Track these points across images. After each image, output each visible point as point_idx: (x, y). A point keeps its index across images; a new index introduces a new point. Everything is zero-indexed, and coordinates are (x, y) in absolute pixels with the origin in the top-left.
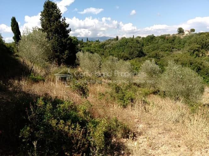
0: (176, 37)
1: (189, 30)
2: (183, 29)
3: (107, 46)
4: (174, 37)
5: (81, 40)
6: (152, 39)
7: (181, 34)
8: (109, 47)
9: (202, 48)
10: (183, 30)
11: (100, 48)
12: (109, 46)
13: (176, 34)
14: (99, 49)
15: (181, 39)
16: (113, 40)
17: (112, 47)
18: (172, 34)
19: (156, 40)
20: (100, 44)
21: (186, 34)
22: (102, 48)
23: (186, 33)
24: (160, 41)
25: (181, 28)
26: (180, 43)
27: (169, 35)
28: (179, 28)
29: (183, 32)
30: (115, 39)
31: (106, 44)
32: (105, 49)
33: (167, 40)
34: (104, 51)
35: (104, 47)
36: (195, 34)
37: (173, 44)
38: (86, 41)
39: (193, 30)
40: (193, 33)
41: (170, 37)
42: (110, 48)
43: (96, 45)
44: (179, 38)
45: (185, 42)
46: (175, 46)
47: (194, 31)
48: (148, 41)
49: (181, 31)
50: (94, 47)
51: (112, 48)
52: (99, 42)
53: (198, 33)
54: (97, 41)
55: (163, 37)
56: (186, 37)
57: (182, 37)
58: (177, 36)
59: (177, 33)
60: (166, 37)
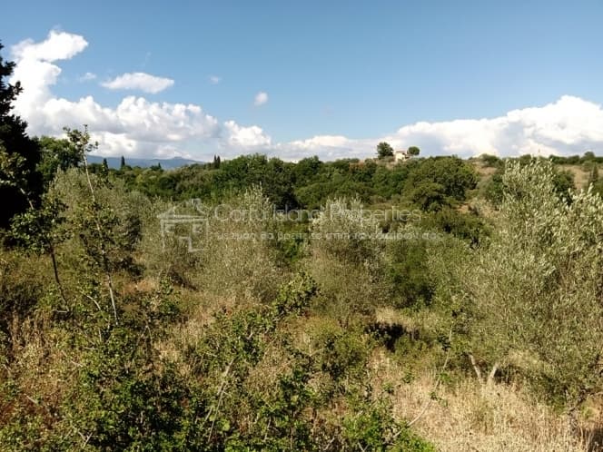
0: (376, 165)
1: (406, 150)
2: (391, 146)
3: (186, 183)
4: (371, 166)
5: (102, 163)
6: (315, 168)
7: (386, 158)
8: (192, 185)
9: (448, 193)
10: (392, 149)
11: (163, 189)
12: (191, 182)
13: (375, 159)
14: (160, 191)
15: (390, 172)
16: (204, 167)
17: (202, 187)
18: (364, 159)
19: (325, 171)
20: (163, 176)
21: (399, 160)
22: (170, 188)
23: (399, 156)
24: (335, 174)
25: (386, 144)
26: (386, 183)
27: (356, 161)
28: (381, 144)
29: (391, 154)
30: (210, 164)
31: (182, 176)
32: (180, 192)
33: (354, 173)
34: (177, 197)
35: (175, 185)
36: (422, 159)
37: (368, 183)
38: (118, 167)
39: (414, 151)
40: (415, 156)
41: (362, 165)
42: (196, 190)
43: (152, 177)
44: (384, 168)
45: (399, 179)
46: (375, 189)
47: (418, 154)
48: (304, 174)
49: (385, 151)
50: (145, 186)
51: (200, 190)
52: (162, 171)
53: (427, 157)
54: (154, 168)
55: (342, 166)
56: (399, 165)
57: (388, 167)
58: (377, 162)
59: (376, 156)
60: (351, 164)
